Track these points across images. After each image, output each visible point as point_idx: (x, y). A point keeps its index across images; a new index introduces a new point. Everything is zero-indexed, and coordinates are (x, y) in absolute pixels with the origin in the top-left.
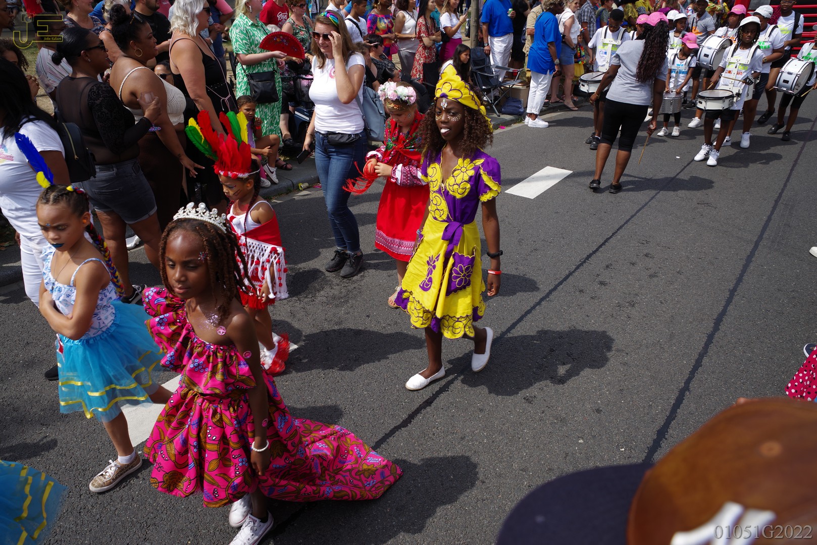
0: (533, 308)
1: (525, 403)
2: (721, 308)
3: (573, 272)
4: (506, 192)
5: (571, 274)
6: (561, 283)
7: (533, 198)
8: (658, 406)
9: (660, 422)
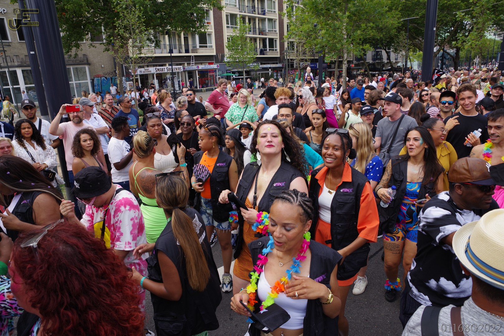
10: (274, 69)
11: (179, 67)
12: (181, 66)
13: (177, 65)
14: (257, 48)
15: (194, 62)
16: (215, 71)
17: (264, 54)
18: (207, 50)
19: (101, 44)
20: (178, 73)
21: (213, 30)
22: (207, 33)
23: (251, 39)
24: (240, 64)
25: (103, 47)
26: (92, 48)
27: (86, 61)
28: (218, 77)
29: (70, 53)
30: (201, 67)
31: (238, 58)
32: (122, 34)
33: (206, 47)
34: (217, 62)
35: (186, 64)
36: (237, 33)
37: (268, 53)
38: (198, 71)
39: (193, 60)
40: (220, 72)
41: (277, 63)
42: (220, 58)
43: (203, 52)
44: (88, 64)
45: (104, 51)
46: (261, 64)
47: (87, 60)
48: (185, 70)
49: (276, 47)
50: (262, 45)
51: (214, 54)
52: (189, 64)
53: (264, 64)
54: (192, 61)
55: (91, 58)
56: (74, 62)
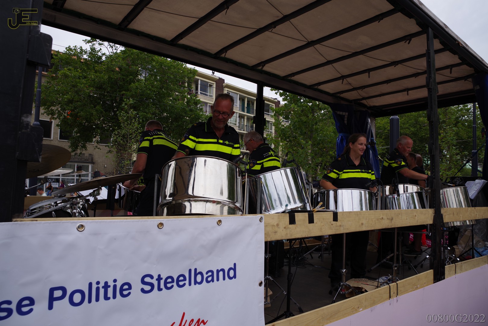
19: (106, 146)
25: (107, 149)
26: (97, 149)
27: (90, 160)
29: (76, 152)
32: (119, 141)
44: (93, 163)
45: (107, 153)
47: (92, 159)
55: (96, 158)
56: (80, 160)
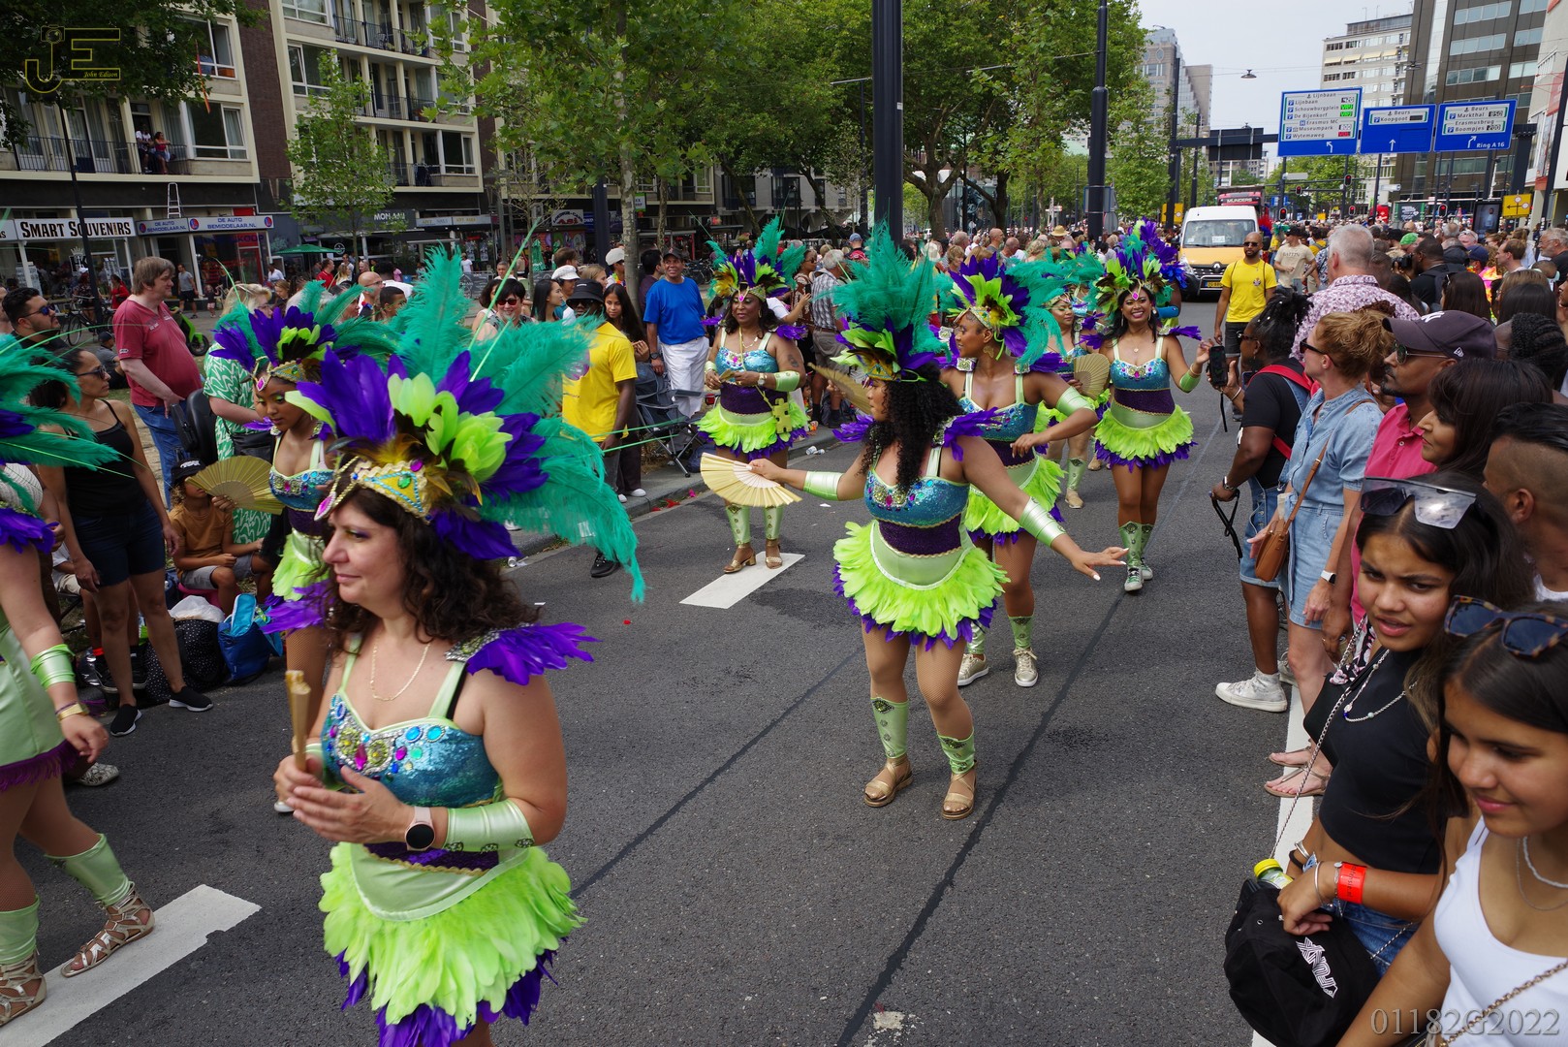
0: (700, 788)
1: (662, 946)
2: (1025, 744)
3: (779, 720)
4: (684, 602)
5: (774, 724)
6: (754, 742)
7: (726, 607)
8: (895, 918)
9: (896, 943)
10: (467, 232)
11: (122, 220)
12: (130, 220)
13: (115, 214)
14: (404, 164)
15: (178, 207)
16: (262, 237)
17: (429, 184)
18: (228, 167)
20: (120, 242)
21: (244, 99)
22: (222, 107)
23: (382, 132)
24: (341, 214)
28: (271, 259)
30: (205, 223)
31: (333, 193)
33: (223, 154)
34: (267, 205)
35: (149, 214)
36: (326, 110)
37: (443, 181)
38: (195, 238)
39: (173, 196)
40: (281, 242)
41: (476, 213)
42: (275, 190)
43: (208, 173)
46: (422, 216)
48: (147, 233)
49: (469, 161)
50: (421, 155)
51: (255, 179)
52: (159, 213)
53: (433, 215)
54: (171, 204)
